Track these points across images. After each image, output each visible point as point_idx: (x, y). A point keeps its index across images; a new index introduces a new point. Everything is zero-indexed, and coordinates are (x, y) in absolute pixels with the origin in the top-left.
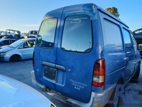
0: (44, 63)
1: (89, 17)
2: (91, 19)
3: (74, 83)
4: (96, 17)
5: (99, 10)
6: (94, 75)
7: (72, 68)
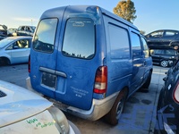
0: (42, 68)
1: (92, 21)
2: (95, 23)
3: (75, 90)
4: (100, 22)
5: (104, 14)
6: (96, 82)
7: (74, 74)
